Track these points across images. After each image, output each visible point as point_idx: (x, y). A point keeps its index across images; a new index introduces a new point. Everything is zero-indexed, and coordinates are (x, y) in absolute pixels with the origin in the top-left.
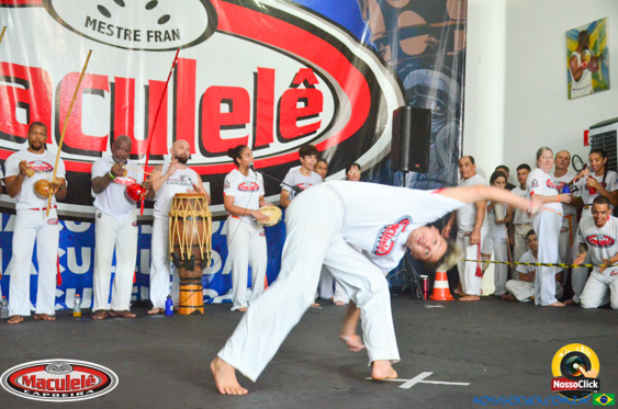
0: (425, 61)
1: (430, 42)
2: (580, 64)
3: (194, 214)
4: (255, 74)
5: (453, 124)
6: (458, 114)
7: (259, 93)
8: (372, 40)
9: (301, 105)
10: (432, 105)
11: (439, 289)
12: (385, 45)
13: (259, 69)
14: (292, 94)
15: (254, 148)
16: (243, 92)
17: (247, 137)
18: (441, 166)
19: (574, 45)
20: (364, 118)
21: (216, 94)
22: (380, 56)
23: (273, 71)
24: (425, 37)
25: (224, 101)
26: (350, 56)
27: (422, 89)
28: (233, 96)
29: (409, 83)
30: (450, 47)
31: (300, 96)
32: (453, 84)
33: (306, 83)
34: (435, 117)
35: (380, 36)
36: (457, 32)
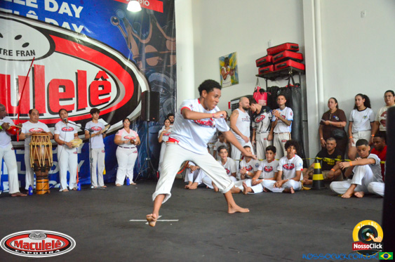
0: (158, 69)
1: (159, 60)
2: (226, 72)
3: (45, 143)
4: (76, 73)
5: (172, 99)
6: (174, 93)
7: (79, 83)
8: (133, 58)
9: (100, 89)
10: (161, 91)
12: (139, 61)
13: (78, 71)
14: (96, 83)
15: (78, 110)
16: (70, 82)
17: (74, 105)
19: (223, 64)
20: (131, 96)
21: (56, 83)
22: (137, 66)
23: (85, 72)
24: (157, 58)
25: (61, 86)
26: (123, 66)
27: (158, 82)
28: (66, 84)
29: (150, 80)
30: (168, 63)
31: (100, 84)
32: (171, 80)
33: (102, 78)
34: (162, 95)
35: (137, 57)
36: (171, 57)
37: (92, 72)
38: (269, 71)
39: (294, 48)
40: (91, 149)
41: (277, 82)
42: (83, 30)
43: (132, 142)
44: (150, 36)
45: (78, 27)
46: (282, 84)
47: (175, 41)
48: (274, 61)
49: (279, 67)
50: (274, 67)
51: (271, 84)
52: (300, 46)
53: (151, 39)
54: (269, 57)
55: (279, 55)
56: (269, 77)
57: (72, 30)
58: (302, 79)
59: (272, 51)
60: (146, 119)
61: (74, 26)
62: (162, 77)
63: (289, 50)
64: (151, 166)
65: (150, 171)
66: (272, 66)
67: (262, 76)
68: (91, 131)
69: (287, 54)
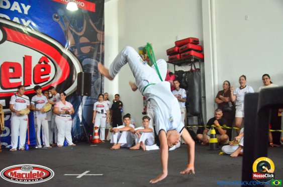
0: (90, 55)
1: (91, 49)
2: (144, 59)
4: (24, 58)
5: (100, 79)
7: (25, 65)
8: (69, 47)
9: (42, 70)
10: (92, 72)
11: (96, 139)
12: (75, 49)
13: (25, 56)
14: (39, 66)
15: (24, 86)
16: (19, 65)
17: (21, 82)
18: (96, 94)
19: (142, 52)
22: (73, 53)
24: (90, 47)
25: (11, 68)
26: (61, 53)
27: (89, 66)
28: (15, 66)
29: (83, 64)
30: (99, 51)
31: (42, 67)
33: (44, 62)
34: (94, 76)
35: (73, 45)
36: (101, 46)
37: (36, 57)
38: (176, 58)
39: (196, 42)
40: (36, 118)
41: (183, 67)
42: (30, 24)
43: (67, 113)
44: (84, 30)
45: (26, 21)
46: (186, 69)
47: (103, 34)
48: (180, 51)
49: (184, 56)
50: (180, 56)
51: (178, 68)
52: (200, 40)
53: (85, 33)
54: (177, 48)
55: (184, 47)
56: (177, 63)
57: (21, 24)
58: (201, 66)
59: (179, 44)
60: (80, 94)
61: (23, 20)
62: (93, 62)
63: (191, 43)
64: (84, 131)
65: (84, 134)
66: (179, 55)
67: (171, 63)
68: (36, 103)
69: (190, 46)
